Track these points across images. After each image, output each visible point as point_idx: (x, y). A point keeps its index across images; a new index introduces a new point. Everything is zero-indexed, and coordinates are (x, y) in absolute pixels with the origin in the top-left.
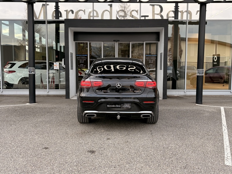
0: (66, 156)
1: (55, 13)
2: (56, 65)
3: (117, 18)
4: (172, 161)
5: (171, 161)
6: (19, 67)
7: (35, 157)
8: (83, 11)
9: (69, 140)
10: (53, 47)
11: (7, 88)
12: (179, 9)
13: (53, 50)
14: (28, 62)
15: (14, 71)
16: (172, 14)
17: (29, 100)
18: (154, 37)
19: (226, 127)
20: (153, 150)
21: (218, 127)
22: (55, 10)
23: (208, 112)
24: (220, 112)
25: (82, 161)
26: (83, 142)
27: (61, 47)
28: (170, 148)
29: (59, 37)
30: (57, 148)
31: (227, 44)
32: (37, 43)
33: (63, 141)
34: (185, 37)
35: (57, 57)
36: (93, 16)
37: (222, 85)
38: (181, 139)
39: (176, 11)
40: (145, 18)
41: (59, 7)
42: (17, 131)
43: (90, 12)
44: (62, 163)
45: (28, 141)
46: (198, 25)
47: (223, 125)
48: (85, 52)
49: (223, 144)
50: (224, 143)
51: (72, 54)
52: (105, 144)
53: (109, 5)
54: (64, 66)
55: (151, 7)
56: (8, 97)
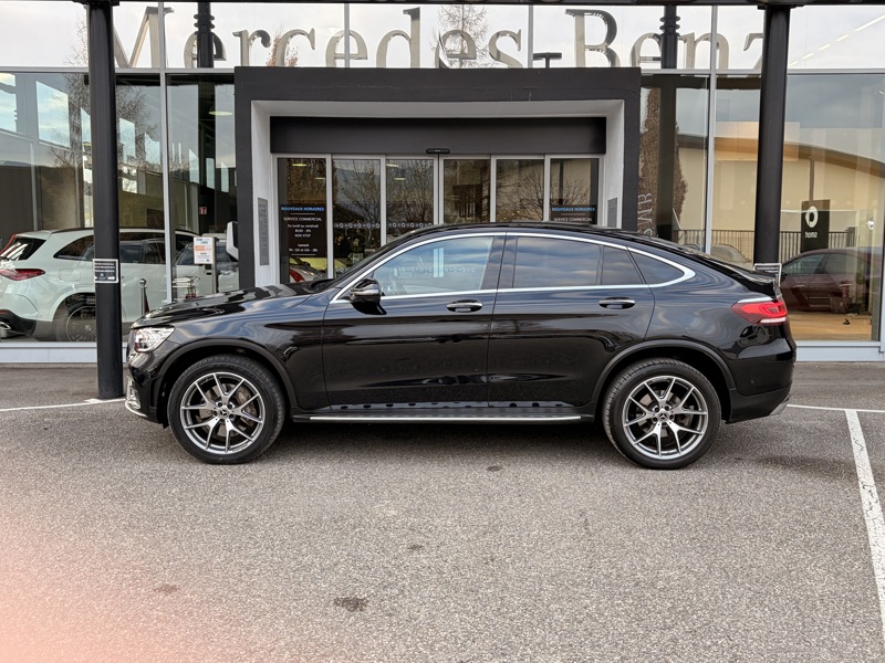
0: (250, 624)
1: (195, 43)
2: (202, 248)
3: (440, 62)
4: (674, 640)
5: (672, 640)
6: (56, 256)
7: (122, 628)
8: (305, 38)
9: (258, 554)
10: (188, 173)
11: (10, 337)
12: (678, 27)
13: (190, 184)
14: (91, 233)
15: (39, 272)
16: (653, 49)
17: (97, 384)
18: (585, 136)
19: (876, 495)
20: (594, 595)
21: (841, 493)
22: (196, 33)
23: (798, 430)
24: (847, 433)
25: (312, 644)
26: (317, 561)
27: (218, 172)
28: (661, 584)
29: (213, 135)
30: (211, 590)
31: (859, 163)
32: (125, 160)
33: (237, 556)
34: (705, 135)
35: (204, 211)
36: (347, 56)
37: (843, 318)
38: (701, 547)
39: (669, 38)
40: (547, 63)
41: (213, 18)
42: (49, 518)
43: (334, 41)
44: (232, 652)
45: (94, 557)
46: (759, 91)
47: (861, 486)
48: (312, 192)
49: (871, 565)
50: (875, 565)
51: (263, 204)
52: (402, 568)
53: (405, 12)
54: (235, 253)
55: (572, 19)
56: (16, 373)
